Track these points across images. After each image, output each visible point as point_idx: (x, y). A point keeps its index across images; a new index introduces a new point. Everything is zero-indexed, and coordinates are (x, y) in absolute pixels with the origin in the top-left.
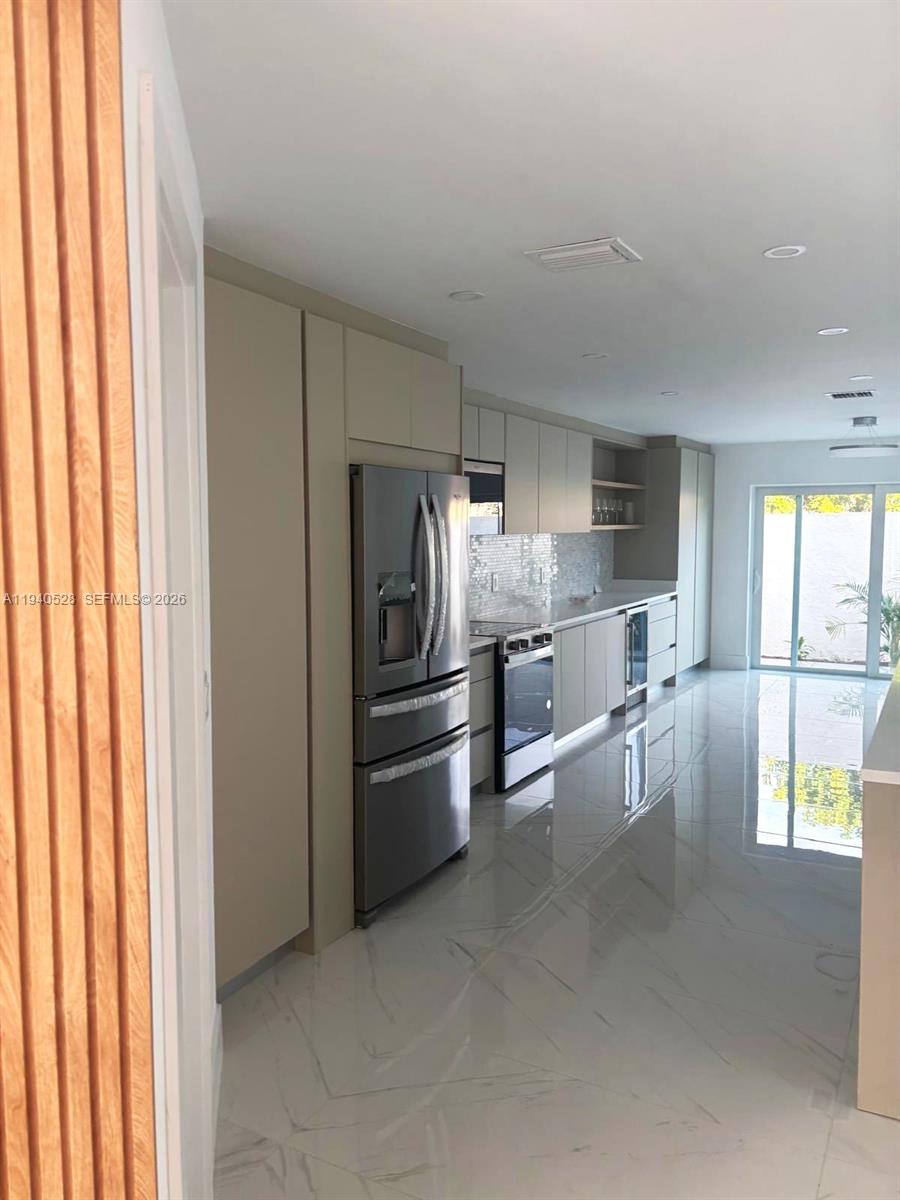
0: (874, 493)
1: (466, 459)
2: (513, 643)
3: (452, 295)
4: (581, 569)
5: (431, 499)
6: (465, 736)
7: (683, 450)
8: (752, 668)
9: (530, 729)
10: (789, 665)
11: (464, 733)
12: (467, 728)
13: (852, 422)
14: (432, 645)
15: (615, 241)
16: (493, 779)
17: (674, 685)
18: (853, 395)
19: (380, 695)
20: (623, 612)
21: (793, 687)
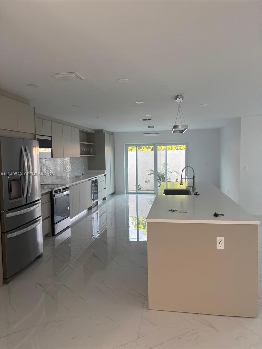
0: (154, 146)
1: (37, 135)
2: (56, 191)
3: (28, 85)
4: (78, 168)
5: (25, 148)
6: (40, 220)
7: (105, 133)
8: (126, 193)
9: (62, 216)
10: (136, 192)
11: (40, 219)
12: (41, 218)
13: (148, 127)
14: (28, 193)
15: (76, 73)
16: (51, 232)
17: (106, 199)
18: (147, 120)
19: (9, 210)
20: (90, 180)
21: (137, 198)
